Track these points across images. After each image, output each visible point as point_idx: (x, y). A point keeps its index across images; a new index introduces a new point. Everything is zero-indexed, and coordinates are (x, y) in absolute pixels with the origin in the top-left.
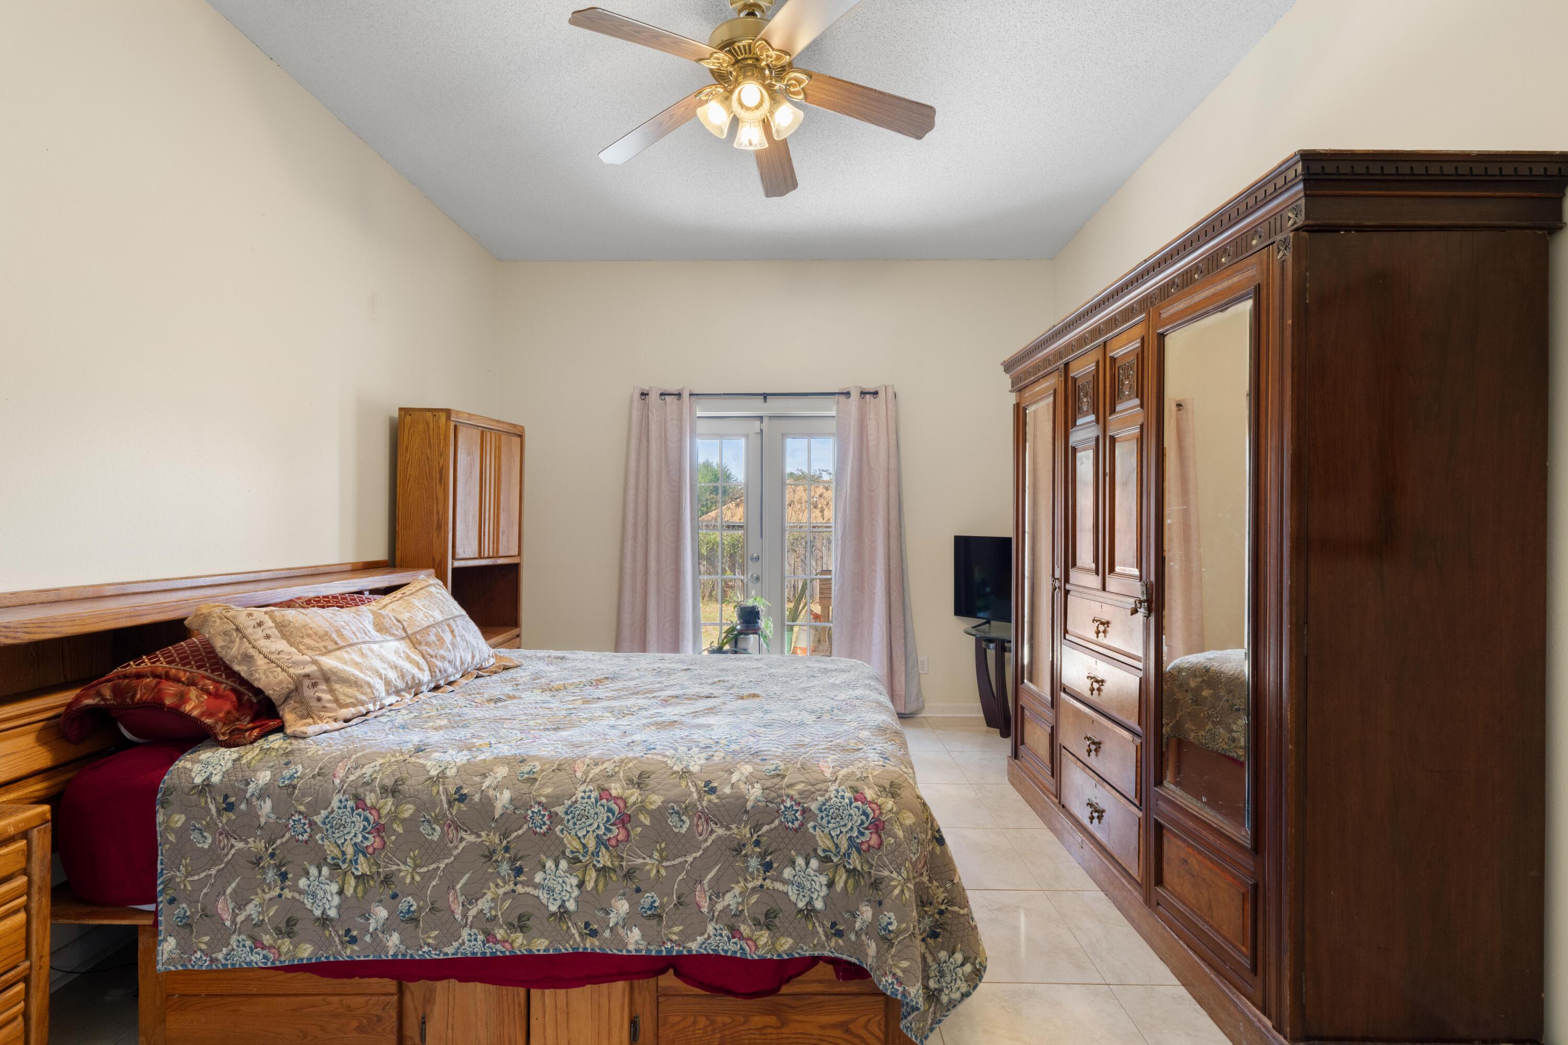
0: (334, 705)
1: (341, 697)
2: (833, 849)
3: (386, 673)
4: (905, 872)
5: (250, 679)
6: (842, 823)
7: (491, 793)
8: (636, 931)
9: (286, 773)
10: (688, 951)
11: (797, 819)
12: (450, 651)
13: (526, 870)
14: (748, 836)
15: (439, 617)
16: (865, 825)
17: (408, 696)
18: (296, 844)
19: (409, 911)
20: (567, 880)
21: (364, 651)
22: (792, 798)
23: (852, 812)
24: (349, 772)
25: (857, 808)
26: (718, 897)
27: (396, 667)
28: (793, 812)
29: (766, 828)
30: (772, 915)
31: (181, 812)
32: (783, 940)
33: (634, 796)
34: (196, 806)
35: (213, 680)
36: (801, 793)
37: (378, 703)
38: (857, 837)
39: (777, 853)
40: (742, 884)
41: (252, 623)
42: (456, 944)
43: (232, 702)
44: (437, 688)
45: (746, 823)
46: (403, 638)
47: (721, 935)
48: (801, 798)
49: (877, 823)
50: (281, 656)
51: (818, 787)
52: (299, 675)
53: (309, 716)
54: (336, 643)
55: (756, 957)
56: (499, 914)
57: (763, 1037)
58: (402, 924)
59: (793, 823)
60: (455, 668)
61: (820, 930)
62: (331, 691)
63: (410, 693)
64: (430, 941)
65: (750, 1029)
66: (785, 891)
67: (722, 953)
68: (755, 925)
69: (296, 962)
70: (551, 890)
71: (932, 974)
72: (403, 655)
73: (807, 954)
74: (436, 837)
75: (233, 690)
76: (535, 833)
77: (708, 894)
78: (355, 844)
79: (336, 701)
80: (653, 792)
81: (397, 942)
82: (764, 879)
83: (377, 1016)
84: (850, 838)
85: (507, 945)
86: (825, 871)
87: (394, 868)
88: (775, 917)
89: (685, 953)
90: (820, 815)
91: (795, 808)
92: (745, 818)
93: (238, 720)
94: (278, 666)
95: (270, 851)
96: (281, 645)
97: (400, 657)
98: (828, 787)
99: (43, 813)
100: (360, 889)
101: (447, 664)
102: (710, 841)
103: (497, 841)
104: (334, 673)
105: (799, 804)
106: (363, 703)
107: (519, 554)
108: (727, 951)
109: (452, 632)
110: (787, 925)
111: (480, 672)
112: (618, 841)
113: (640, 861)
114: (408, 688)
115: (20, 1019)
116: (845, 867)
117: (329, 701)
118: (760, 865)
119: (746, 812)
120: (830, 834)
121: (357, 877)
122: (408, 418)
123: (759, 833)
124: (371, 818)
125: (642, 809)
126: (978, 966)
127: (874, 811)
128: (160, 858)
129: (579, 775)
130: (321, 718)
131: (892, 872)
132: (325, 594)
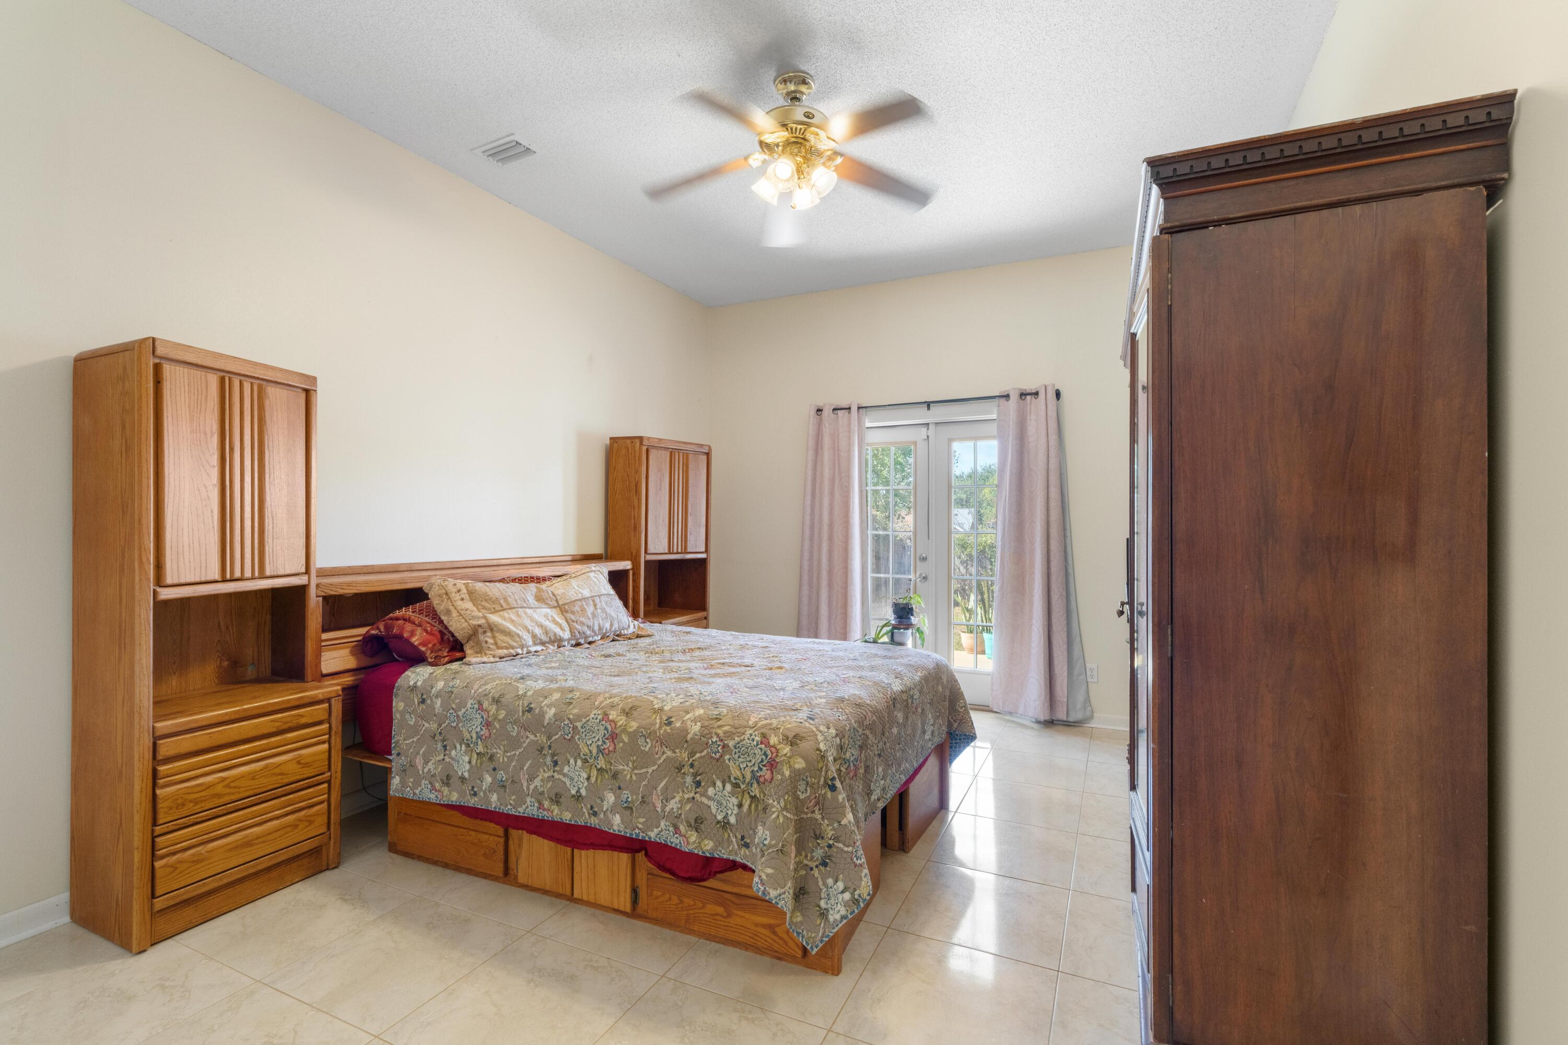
0: (494, 647)
1: (499, 642)
2: (741, 778)
3: (533, 629)
4: (783, 803)
5: (448, 625)
6: (748, 759)
7: (545, 708)
8: (618, 816)
9: (451, 684)
10: (649, 838)
11: (719, 752)
12: (589, 619)
13: (559, 763)
14: (687, 759)
15: (587, 593)
16: (764, 763)
17: (551, 647)
18: (450, 728)
19: (502, 781)
20: (581, 774)
21: (519, 613)
22: (718, 735)
23: (756, 752)
24: (480, 687)
25: (761, 749)
26: (667, 801)
27: (542, 626)
28: (716, 746)
29: (698, 755)
30: (699, 821)
31: (402, 701)
32: (706, 842)
33: (622, 720)
34: (409, 698)
35: (431, 624)
36: (725, 733)
37: (525, 649)
38: (757, 771)
39: (704, 775)
40: (681, 794)
41: (455, 590)
42: (524, 807)
43: (438, 639)
44: (578, 644)
45: (686, 749)
46: (555, 607)
47: (669, 830)
48: (724, 737)
49: (773, 762)
50: (467, 612)
51: (738, 730)
52: (475, 626)
53: (480, 652)
54: (502, 607)
55: (687, 850)
56: (545, 790)
57: (715, 922)
58: (499, 788)
59: (715, 754)
60: (593, 631)
61: (734, 840)
62: (494, 637)
63: (554, 646)
64: (511, 802)
65: (706, 913)
66: (709, 805)
67: (670, 844)
68: (688, 826)
69: (450, 803)
70: (572, 779)
71: (823, 896)
72: (550, 618)
73: (725, 857)
74: (514, 734)
75: (440, 632)
76: (565, 739)
77: (661, 798)
78: (477, 732)
79: (496, 644)
80: (634, 720)
81: (496, 800)
82: (696, 793)
83: (493, 849)
84: (753, 771)
85: (550, 813)
86: (735, 794)
87: (495, 750)
88: (702, 823)
89: (647, 839)
90: (734, 751)
91: (718, 743)
92: (685, 746)
93: (441, 650)
94: (463, 618)
95: (439, 731)
96: (468, 605)
97: (548, 619)
98: (746, 731)
99: (337, 690)
100: (479, 761)
101: (585, 629)
102: (662, 759)
103: (545, 741)
104: (496, 626)
105: (721, 740)
106: (513, 648)
107: (707, 551)
108: (672, 843)
109: (595, 605)
110: (709, 830)
111: (618, 637)
112: (609, 751)
113: (621, 767)
114: (552, 642)
115: (326, 803)
116: (749, 793)
117: (491, 644)
118: (693, 782)
119: (686, 741)
120: (739, 766)
121: (478, 754)
122: (615, 445)
123: (694, 758)
124: (485, 716)
125: (624, 730)
126: (856, 897)
127: (772, 753)
128: (394, 727)
129: (597, 703)
130: (486, 654)
131: (774, 801)
132: (532, 576)
